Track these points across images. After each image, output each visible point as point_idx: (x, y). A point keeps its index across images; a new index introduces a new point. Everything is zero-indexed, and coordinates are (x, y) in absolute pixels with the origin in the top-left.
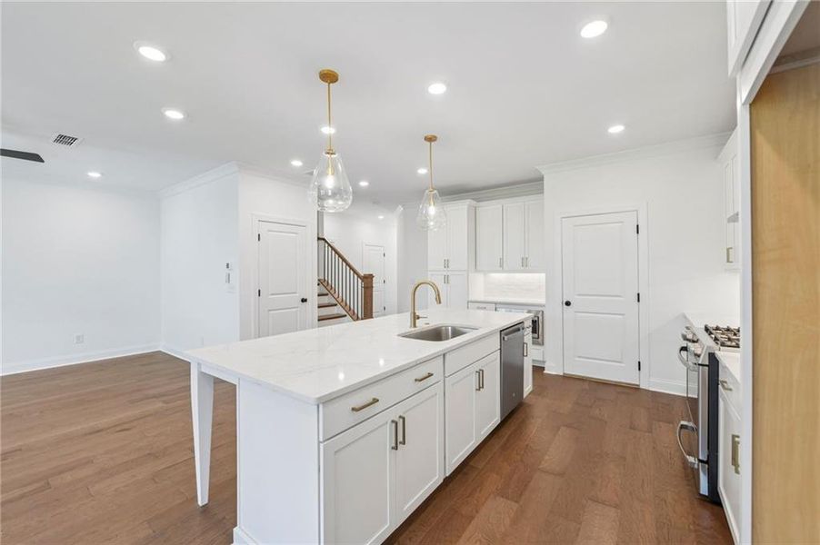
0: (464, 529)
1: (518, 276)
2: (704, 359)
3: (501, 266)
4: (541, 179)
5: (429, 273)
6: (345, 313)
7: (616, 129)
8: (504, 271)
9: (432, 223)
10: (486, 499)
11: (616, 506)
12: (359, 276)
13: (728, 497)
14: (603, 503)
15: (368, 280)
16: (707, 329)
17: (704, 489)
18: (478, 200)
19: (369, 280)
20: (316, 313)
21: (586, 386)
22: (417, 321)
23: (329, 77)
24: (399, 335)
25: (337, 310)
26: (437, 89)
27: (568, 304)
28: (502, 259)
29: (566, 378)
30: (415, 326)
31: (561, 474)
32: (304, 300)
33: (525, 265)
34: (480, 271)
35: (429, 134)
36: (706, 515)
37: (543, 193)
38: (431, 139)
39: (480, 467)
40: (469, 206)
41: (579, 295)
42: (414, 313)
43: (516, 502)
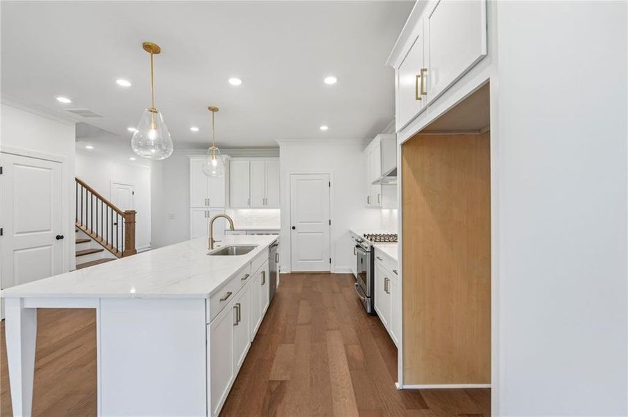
0: (271, 367)
1: (260, 211)
2: (369, 249)
3: (249, 203)
4: (278, 147)
5: (191, 210)
6: (102, 248)
7: (324, 128)
8: (250, 208)
9: (214, 172)
10: (277, 347)
11: (338, 329)
12: (118, 212)
13: (380, 309)
14: (332, 330)
15: (130, 217)
16: (365, 236)
17: (369, 310)
18: (232, 156)
19: (132, 215)
20: (74, 248)
21: (305, 277)
22: (214, 244)
23: (152, 49)
24: (208, 254)
25: (93, 245)
26: (235, 82)
27: (294, 228)
28: (249, 200)
29: (293, 274)
30: (212, 248)
31: (309, 323)
32: (59, 237)
33: (265, 203)
34: (232, 208)
35: (213, 106)
36: (370, 321)
37: (279, 157)
38: (214, 110)
39: (265, 333)
40: (226, 159)
41: (300, 222)
42: (212, 239)
43: (293, 343)
